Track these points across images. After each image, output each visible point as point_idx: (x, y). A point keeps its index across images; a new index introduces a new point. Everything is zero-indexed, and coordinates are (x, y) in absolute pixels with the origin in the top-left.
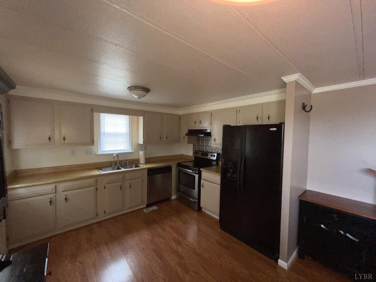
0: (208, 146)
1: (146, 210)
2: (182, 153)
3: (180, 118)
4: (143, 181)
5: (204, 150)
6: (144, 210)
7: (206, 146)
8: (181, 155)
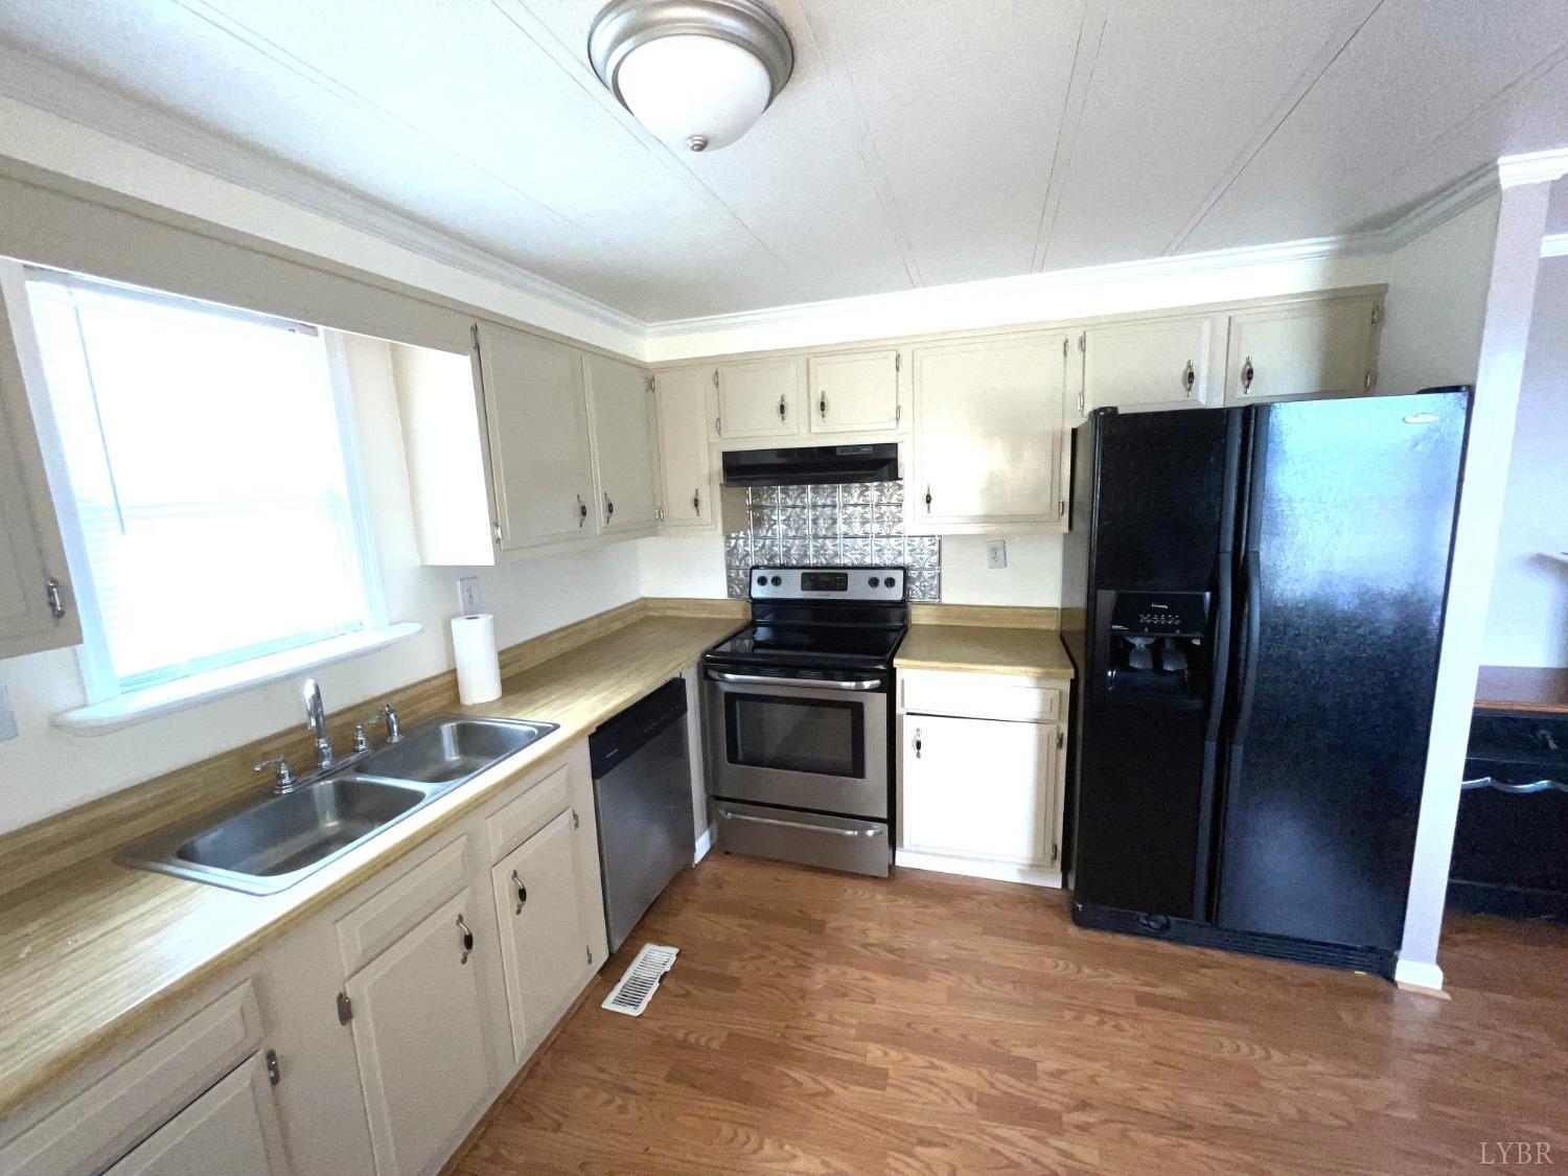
0: (834, 537)
1: (618, 1001)
2: (646, 592)
3: (651, 384)
4: (576, 825)
5: (813, 561)
6: (609, 1004)
7: (816, 537)
8: (645, 603)
